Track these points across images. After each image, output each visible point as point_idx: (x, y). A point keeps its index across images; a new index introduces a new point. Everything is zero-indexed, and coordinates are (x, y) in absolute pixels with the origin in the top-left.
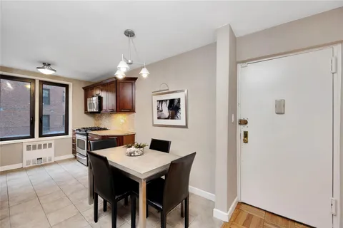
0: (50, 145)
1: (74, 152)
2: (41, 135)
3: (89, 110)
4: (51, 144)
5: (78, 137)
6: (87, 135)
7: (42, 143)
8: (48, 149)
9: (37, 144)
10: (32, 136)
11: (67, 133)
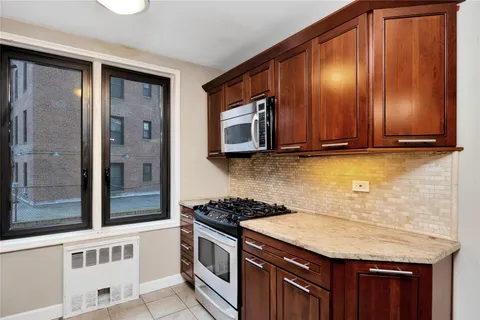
0: (129, 249)
1: (186, 266)
2: (107, 221)
3: (226, 148)
4: (131, 246)
5: (200, 231)
6: (238, 233)
7: (110, 245)
8: (123, 263)
9: (98, 247)
10: (86, 223)
11: (165, 214)
